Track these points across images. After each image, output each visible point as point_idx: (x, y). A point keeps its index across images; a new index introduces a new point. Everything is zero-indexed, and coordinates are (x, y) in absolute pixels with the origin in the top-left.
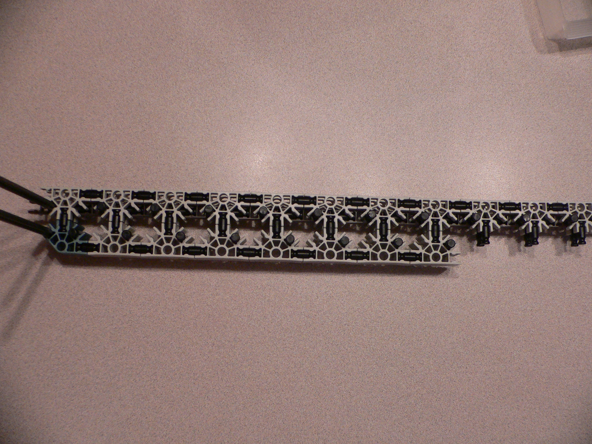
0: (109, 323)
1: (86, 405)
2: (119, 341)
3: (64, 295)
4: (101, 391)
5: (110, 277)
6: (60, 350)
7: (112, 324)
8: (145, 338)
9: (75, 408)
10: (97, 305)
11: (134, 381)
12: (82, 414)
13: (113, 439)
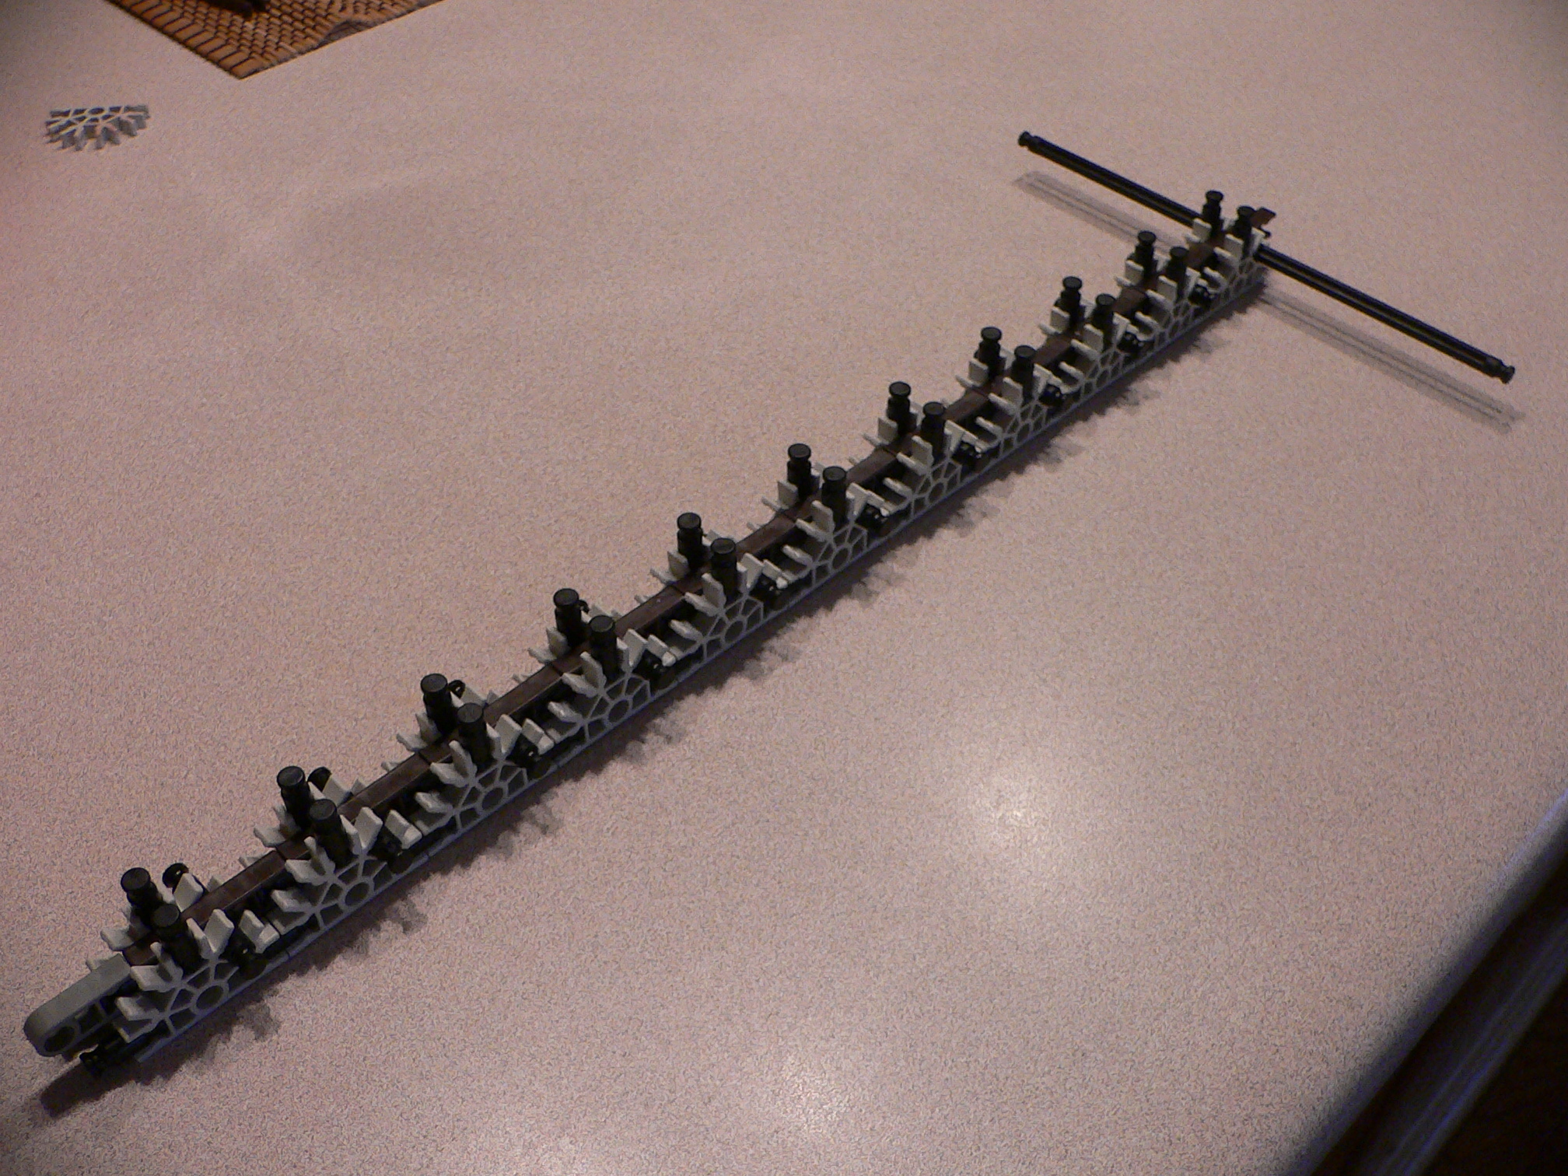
0: (798, 839)
1: (965, 1038)
2: (862, 848)
3: (626, 885)
4: (957, 972)
5: (686, 763)
6: (757, 994)
7: (806, 834)
8: (909, 791)
9: (951, 1068)
10: (725, 834)
11: (995, 883)
12: (982, 1062)
13: (1117, 1037)
